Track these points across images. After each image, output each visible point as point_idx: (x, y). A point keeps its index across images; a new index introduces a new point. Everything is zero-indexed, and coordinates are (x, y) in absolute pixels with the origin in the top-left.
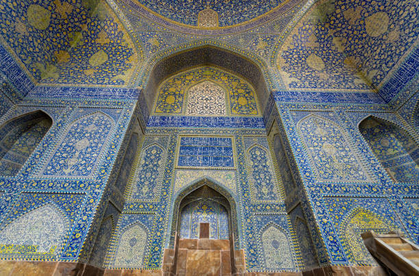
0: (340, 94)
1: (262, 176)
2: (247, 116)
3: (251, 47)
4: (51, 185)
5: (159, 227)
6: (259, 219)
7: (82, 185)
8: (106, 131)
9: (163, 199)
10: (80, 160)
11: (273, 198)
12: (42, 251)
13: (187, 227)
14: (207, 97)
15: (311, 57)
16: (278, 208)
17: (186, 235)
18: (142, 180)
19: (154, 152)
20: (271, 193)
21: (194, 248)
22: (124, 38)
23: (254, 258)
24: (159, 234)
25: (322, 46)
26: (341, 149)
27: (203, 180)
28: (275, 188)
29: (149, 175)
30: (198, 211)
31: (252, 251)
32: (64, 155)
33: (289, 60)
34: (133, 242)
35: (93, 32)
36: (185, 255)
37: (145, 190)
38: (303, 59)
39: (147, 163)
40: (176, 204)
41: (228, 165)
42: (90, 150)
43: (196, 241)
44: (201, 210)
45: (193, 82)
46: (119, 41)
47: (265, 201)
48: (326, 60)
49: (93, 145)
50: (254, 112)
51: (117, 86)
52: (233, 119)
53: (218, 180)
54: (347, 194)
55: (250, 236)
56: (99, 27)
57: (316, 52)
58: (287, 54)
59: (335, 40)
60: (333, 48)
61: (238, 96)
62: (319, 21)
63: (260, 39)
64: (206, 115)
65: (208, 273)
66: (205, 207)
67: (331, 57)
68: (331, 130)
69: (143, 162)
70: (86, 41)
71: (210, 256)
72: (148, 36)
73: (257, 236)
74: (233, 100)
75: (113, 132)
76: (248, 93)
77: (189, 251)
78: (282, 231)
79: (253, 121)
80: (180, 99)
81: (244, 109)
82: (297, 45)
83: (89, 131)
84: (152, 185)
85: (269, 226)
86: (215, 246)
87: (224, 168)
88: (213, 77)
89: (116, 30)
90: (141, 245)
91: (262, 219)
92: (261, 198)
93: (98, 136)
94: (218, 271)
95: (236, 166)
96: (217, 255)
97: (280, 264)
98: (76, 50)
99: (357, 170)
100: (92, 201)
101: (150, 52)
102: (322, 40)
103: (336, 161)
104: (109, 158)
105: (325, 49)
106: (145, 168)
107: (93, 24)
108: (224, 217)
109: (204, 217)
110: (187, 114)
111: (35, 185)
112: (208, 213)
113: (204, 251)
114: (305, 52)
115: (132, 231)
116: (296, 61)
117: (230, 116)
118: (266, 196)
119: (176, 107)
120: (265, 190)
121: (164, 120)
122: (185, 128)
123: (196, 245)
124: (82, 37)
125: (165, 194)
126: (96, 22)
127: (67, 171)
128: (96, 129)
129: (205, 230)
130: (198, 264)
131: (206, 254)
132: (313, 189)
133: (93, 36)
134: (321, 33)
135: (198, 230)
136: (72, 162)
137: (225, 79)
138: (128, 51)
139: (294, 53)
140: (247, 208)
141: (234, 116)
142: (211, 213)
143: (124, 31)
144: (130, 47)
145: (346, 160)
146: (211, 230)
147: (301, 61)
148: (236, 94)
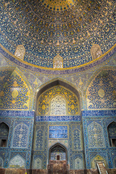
0: (106, 111)
1: (77, 141)
2: (74, 115)
3: (76, 84)
4: (17, 150)
5: (45, 158)
6: (74, 156)
7: (25, 150)
8: (26, 131)
9: (45, 150)
10: (22, 142)
11: (79, 149)
12: (21, 166)
13: (52, 157)
14: (58, 105)
15: (100, 90)
16: (80, 152)
17: (52, 159)
18: (38, 143)
19: (40, 132)
20: (79, 147)
21: (55, 163)
22: (24, 84)
23: (71, 167)
24: (45, 160)
25: (105, 85)
26: (99, 136)
27: (57, 143)
28: (81, 145)
29: (39, 141)
30: (56, 152)
31: (71, 165)
32: (17, 140)
33: (91, 92)
34: (38, 162)
35: (11, 82)
36: (52, 165)
37: (39, 147)
38: (97, 91)
39: (38, 137)
40: (49, 151)
41: (66, 137)
42: (23, 138)
43: (55, 161)
44: (57, 151)
45: (52, 96)
46: (22, 85)
47: (77, 150)
48: (106, 91)
49: (24, 136)
50: (77, 113)
51: (25, 110)
52: (68, 117)
53: (62, 143)
54: (96, 151)
55: (71, 160)
56: (14, 80)
57: (102, 88)
58: (91, 89)
59: (110, 82)
60: (109, 85)
61: (71, 104)
62: (104, 75)
63: (80, 80)
64: (58, 115)
65: (60, 169)
66: (58, 151)
67: (108, 90)
68: (98, 128)
69: (37, 137)
70: (9, 85)
71: (60, 165)
72: (33, 81)
73: (73, 161)
74: (69, 107)
75: (29, 132)
76: (75, 102)
77: (54, 164)
78: (80, 159)
79: (76, 117)
80: (47, 107)
81: (73, 111)
82: (95, 85)
83: (21, 131)
84: (41, 145)
85: (77, 157)
86: (61, 162)
87: (64, 139)
88: (61, 93)
89: (20, 80)
90: (41, 163)
91: (75, 156)
92: (76, 149)
93: (24, 133)
94: (62, 169)
95: (68, 138)
96: (62, 165)
97: (79, 168)
98: (5, 89)
99: (101, 143)
100: (29, 154)
101: (35, 89)
102: (105, 82)
103: (96, 140)
104: (30, 141)
105: (106, 86)
106: (38, 139)
107: (11, 79)
108: (64, 153)
109: (58, 154)
110: (51, 115)
111: (13, 150)
112: (59, 152)
113: (58, 164)
114: (98, 88)
115: (37, 159)
116: (94, 92)
117: (67, 115)
118: (77, 148)
119: (46, 111)
120: (77, 146)
121: (42, 118)
122: (50, 122)
123: (56, 162)
124: (7, 84)
125: (45, 148)
126: (12, 78)
127: (19, 145)
128: (23, 130)
129: (58, 157)
130: (56, 167)
131: (59, 165)
132: (87, 150)
133: (11, 83)
134: (104, 79)
135: (56, 157)
136: (20, 142)
137: (66, 94)
138: (26, 89)
139: (93, 89)
140: (71, 152)
141: (69, 115)
142: (60, 152)
143: (24, 81)
144: (26, 87)
145: (99, 140)
146: (60, 157)
147: (96, 92)
148: (70, 103)
